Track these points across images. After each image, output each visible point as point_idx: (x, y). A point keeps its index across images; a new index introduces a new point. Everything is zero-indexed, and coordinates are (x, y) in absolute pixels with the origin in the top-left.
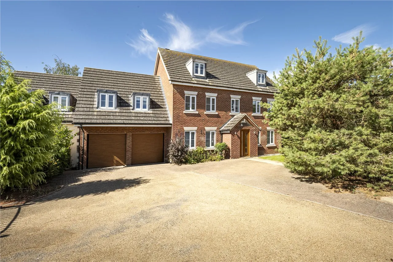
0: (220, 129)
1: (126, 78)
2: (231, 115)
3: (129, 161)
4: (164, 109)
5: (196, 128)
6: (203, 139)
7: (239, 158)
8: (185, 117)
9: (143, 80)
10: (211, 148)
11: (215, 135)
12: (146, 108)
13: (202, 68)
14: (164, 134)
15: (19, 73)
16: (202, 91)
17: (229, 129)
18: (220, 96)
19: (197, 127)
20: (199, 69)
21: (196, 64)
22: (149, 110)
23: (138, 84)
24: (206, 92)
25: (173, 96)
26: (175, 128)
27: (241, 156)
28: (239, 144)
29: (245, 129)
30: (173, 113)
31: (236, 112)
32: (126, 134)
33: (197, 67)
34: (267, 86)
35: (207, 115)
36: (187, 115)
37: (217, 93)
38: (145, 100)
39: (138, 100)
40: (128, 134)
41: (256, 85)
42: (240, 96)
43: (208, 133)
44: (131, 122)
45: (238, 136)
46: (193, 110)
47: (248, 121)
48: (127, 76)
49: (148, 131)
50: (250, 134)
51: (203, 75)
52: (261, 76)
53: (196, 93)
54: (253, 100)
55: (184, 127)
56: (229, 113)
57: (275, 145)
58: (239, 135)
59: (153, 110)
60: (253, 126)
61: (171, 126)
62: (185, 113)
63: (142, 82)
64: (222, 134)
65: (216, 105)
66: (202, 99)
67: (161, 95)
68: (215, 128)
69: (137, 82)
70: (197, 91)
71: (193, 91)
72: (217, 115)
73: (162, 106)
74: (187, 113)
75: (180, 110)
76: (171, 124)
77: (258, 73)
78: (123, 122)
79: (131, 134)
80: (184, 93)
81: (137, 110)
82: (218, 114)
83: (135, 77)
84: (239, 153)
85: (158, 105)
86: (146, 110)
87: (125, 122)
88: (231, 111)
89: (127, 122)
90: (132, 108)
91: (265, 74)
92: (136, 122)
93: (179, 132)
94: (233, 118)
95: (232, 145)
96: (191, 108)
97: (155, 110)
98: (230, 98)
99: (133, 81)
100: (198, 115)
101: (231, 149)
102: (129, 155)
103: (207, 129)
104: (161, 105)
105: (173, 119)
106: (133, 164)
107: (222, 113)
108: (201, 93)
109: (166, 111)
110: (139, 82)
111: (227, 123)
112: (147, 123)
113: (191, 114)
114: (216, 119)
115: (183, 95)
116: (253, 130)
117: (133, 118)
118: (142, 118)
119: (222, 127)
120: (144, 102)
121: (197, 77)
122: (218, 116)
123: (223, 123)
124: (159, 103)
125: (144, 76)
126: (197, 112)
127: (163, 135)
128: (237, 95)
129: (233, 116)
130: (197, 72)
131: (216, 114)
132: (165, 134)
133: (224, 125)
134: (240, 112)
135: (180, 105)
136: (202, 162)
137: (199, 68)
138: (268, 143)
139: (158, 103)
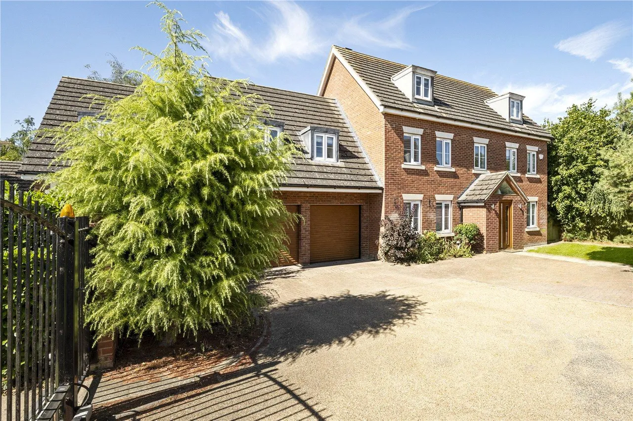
0: (458, 198)
1: (281, 100)
2: (474, 174)
3: (307, 258)
4: (360, 159)
5: (420, 197)
6: (432, 217)
7: (497, 252)
8: (405, 176)
9: (310, 105)
10: (445, 233)
11: (450, 210)
12: (332, 158)
13: (426, 85)
14: (360, 206)
15: (73, 81)
16: (430, 128)
17: (484, 200)
18: (457, 139)
19: (423, 195)
20: (422, 87)
21: (417, 77)
22: (338, 161)
23: (304, 112)
24: (436, 130)
25: (386, 135)
26: (388, 195)
27: (500, 249)
28: (498, 227)
29: (506, 199)
30: (386, 168)
31: (481, 168)
32: (300, 205)
33: (419, 83)
34: (523, 123)
35: (438, 172)
36: (409, 171)
37: (454, 133)
38: (330, 142)
39: (319, 141)
40: (304, 205)
41: (508, 120)
42: (488, 140)
43: (439, 206)
44: (317, 184)
45: (496, 212)
46: (415, 163)
47: (511, 186)
48: (282, 96)
49: (337, 201)
50: (512, 209)
51: (429, 99)
52: (515, 105)
53: (421, 131)
54: (507, 148)
55: (403, 195)
56: (472, 171)
57: (538, 229)
58: (497, 209)
59: (345, 160)
60: (517, 193)
61: (380, 191)
62: (403, 169)
63: (310, 108)
64: (461, 208)
65: (452, 155)
66: (430, 143)
67: (349, 134)
68: (451, 197)
69: (302, 107)
70: (423, 128)
71: (417, 127)
72: (453, 172)
73: (356, 154)
74: (409, 169)
75: (397, 163)
76: (381, 189)
77: (511, 100)
78: (303, 183)
79: (309, 205)
80: (402, 131)
81: (317, 160)
82: (455, 172)
83: (296, 99)
84: (497, 242)
85: (350, 152)
86: (333, 161)
87: (307, 183)
88: (475, 167)
89: (310, 183)
90: (309, 156)
91: (521, 102)
92: (325, 183)
93: (395, 203)
94: (479, 179)
95: (487, 227)
96: (412, 160)
97: (348, 160)
98: (473, 143)
99: (295, 106)
100: (424, 173)
101: (485, 235)
102: (305, 245)
103: (439, 197)
104: (354, 152)
105: (386, 179)
106: (312, 262)
107: (461, 171)
108: (428, 131)
109: (365, 163)
110: (305, 108)
111: (468, 188)
112: (342, 185)
113: (414, 169)
114: (452, 180)
115: (400, 133)
116: (517, 202)
117: (317, 175)
118: (332, 176)
119: (462, 195)
120: (330, 146)
121: (420, 102)
122: (454, 175)
123: (463, 189)
124: (350, 149)
125: (310, 98)
126: (423, 167)
127: (358, 208)
128: (483, 138)
129: (477, 175)
130: (418, 93)
131: (451, 172)
132: (364, 207)
133: (465, 191)
134: (488, 169)
135: (397, 153)
136: (442, 259)
137: (421, 85)
138: (527, 226)
139: (348, 148)
